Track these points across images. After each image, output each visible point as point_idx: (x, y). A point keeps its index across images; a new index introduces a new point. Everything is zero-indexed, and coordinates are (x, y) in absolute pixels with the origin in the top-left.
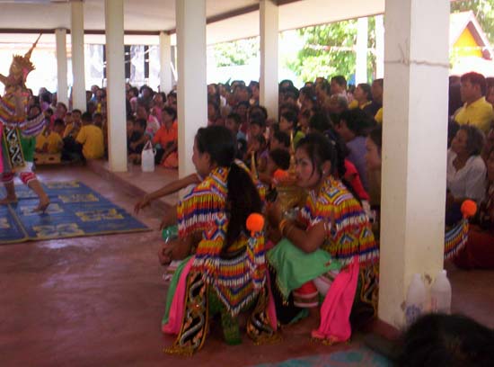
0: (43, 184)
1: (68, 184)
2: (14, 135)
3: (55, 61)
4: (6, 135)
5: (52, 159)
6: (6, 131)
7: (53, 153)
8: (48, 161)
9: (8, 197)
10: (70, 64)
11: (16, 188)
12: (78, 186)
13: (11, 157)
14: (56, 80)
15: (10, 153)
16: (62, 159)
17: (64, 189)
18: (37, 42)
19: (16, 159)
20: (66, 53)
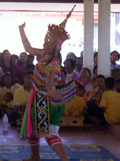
0: (66, 147)
1: (89, 148)
2: (44, 102)
3: (82, 27)
4: (37, 101)
5: (75, 122)
6: (37, 97)
7: (77, 117)
8: (71, 124)
9: (32, 158)
10: (96, 30)
11: (40, 149)
12: (99, 150)
13: (38, 122)
14: (83, 46)
15: (38, 118)
16: (85, 122)
17: (86, 152)
18: (72, 11)
19: (42, 125)
20: (93, 20)
